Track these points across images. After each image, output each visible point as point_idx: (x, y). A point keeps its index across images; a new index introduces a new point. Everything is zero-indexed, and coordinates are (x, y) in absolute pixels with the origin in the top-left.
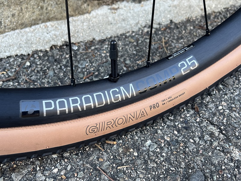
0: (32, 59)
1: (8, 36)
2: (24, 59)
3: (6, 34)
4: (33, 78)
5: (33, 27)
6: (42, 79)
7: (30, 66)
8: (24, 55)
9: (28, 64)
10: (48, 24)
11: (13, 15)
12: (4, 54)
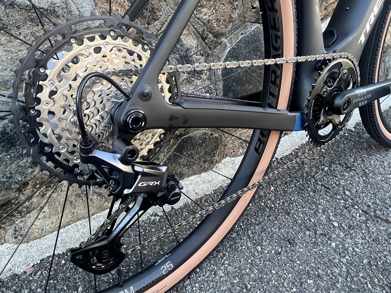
0: (66, 257)
1: (47, 239)
2: (60, 258)
3: (46, 236)
4: (68, 275)
5: (66, 228)
6: (75, 275)
7: (65, 264)
8: (60, 254)
9: (63, 262)
10: (78, 223)
11: (52, 223)
12: (45, 254)
